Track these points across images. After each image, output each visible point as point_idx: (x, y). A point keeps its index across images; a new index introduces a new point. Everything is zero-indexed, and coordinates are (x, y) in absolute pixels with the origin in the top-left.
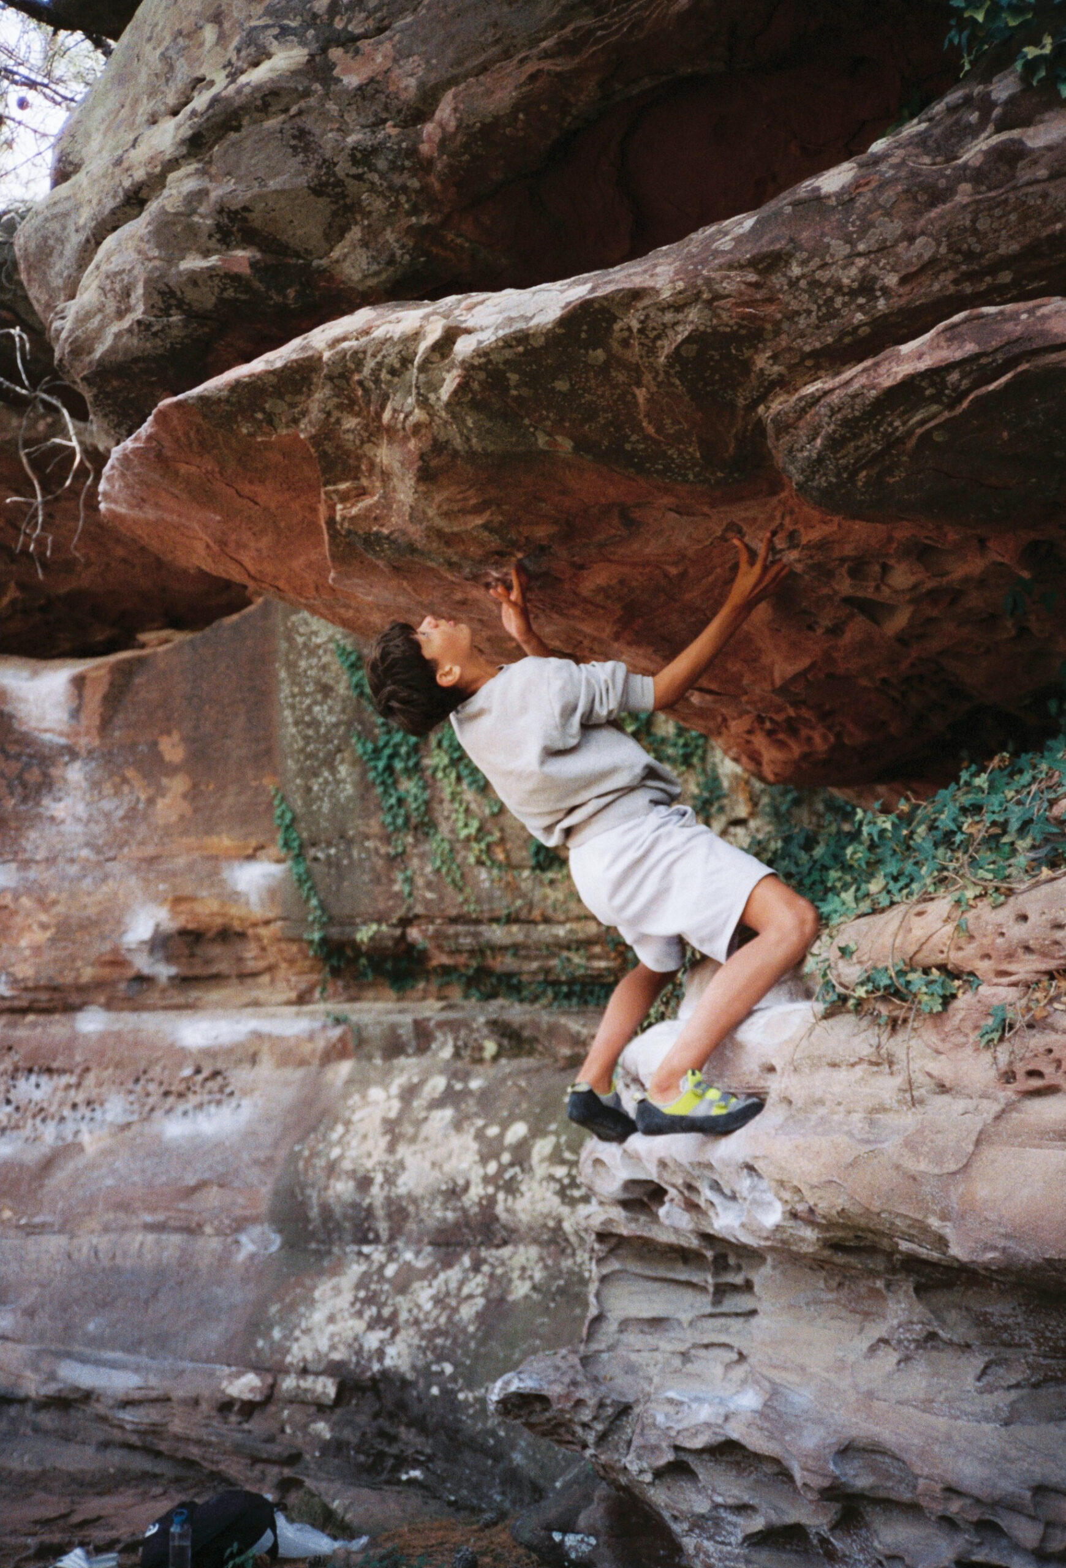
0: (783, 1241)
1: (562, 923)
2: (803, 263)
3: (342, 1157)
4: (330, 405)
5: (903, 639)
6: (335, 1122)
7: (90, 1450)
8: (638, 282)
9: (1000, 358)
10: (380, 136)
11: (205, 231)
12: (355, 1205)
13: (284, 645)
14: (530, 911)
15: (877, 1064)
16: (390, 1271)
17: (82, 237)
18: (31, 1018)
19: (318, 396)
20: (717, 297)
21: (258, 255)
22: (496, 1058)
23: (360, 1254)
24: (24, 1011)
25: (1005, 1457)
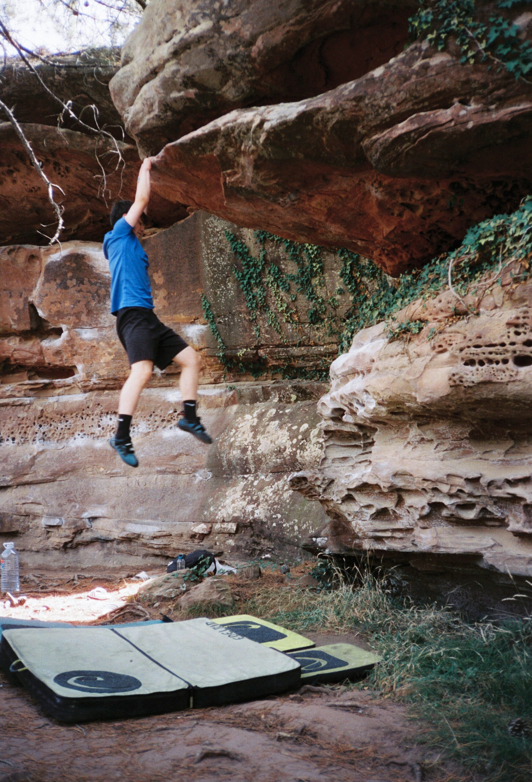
0: (377, 413)
1: (323, 346)
2: (369, 99)
3: (235, 441)
4: (224, 145)
5: (423, 217)
6: (232, 429)
7: (140, 558)
8: (320, 105)
9: (424, 129)
10: (238, 50)
11: (179, 84)
12: (241, 459)
13: (203, 232)
14: (309, 341)
15: (403, 354)
16: (256, 483)
17: (135, 85)
18: (106, 392)
19: (220, 141)
20: (344, 110)
21: (197, 91)
22: (296, 401)
23: (244, 478)
24: (104, 389)
25: (440, 469)
